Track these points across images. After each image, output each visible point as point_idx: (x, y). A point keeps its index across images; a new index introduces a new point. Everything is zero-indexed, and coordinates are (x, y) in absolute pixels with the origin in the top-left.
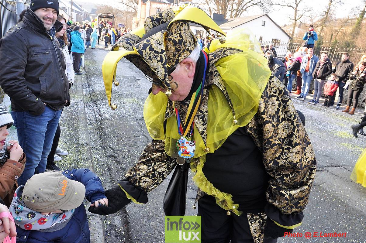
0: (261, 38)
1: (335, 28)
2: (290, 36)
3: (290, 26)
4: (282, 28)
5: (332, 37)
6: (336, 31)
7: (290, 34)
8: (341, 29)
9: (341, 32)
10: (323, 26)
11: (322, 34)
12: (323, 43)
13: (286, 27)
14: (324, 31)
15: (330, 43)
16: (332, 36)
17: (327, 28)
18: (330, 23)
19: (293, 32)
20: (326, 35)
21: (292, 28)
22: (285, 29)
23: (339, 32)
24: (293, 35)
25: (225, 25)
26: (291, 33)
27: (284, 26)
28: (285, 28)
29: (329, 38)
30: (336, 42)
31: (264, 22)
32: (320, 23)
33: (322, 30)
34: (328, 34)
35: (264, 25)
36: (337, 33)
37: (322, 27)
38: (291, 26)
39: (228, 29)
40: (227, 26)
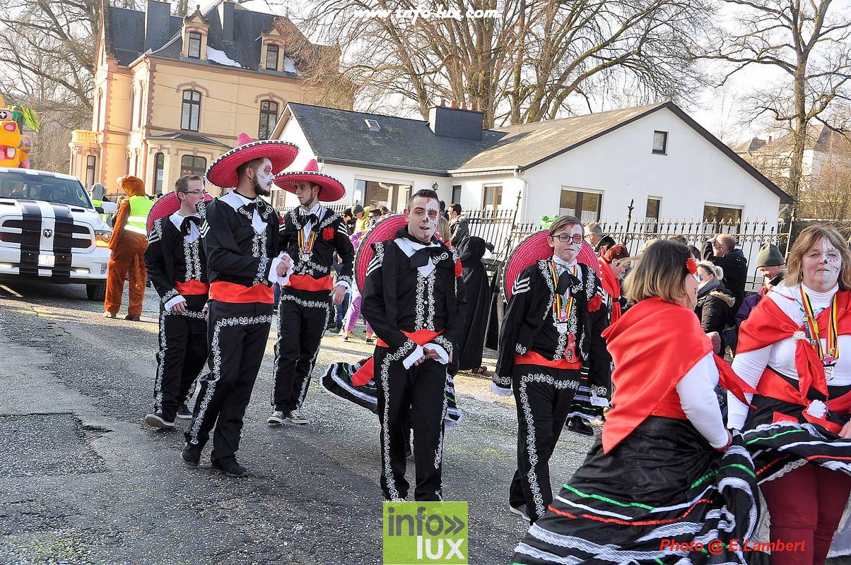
0: (654, 208)
2: (783, 187)
3: (779, 144)
4: (742, 156)
7: (779, 178)
13: (762, 149)
19: (796, 172)
21: (788, 154)
22: (755, 159)
24: (795, 184)
25: (491, 156)
26: (786, 174)
27: (751, 149)
28: (755, 154)
31: (661, 137)
35: (661, 148)
38: (782, 144)
39: (503, 172)
40: (498, 161)
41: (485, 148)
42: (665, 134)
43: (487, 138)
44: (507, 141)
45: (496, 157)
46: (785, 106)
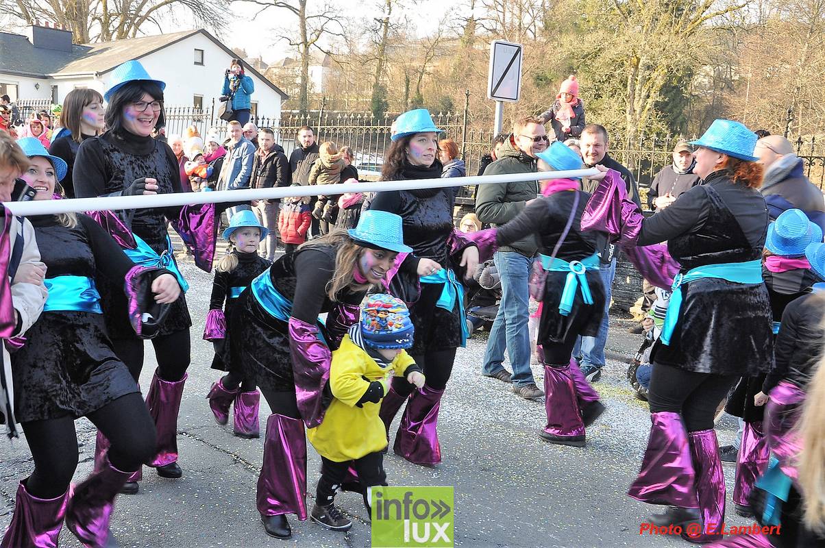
25: (80, 64)
31: (199, 53)
35: (200, 61)
39: (87, 76)
40: (85, 67)
41: (76, 59)
42: (202, 51)
43: (77, 51)
44: (92, 54)
45: (83, 65)
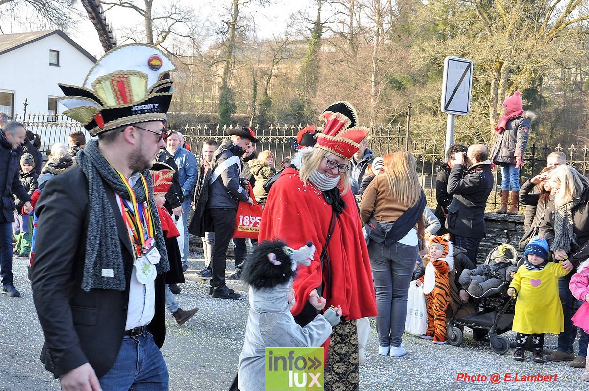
0: (53, 105)
1: (261, 66)
5: (255, 91)
6: (264, 73)
8: (275, 67)
9: (277, 76)
10: (228, 62)
11: (232, 83)
12: (235, 107)
14: (233, 73)
15: (254, 106)
16: (255, 87)
17: (240, 65)
18: (246, 53)
20: (238, 84)
23: (273, 77)
29: (250, 92)
30: (267, 103)
31: (55, 54)
32: (218, 53)
33: (227, 71)
34: (245, 82)
35: (55, 62)
36: (266, 78)
37: (225, 63)
42: (58, 52)
46: (141, 37)
